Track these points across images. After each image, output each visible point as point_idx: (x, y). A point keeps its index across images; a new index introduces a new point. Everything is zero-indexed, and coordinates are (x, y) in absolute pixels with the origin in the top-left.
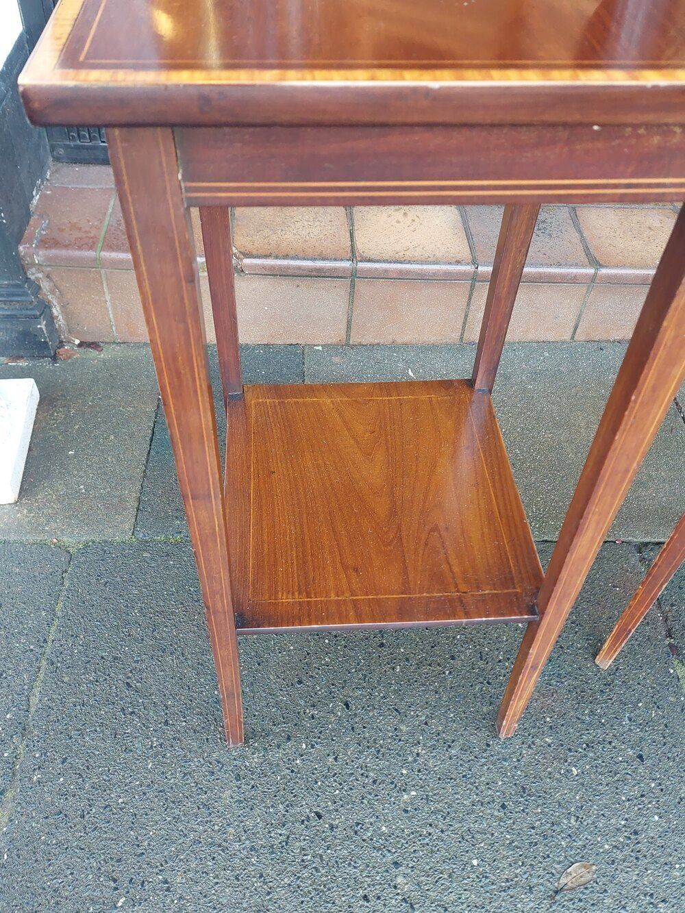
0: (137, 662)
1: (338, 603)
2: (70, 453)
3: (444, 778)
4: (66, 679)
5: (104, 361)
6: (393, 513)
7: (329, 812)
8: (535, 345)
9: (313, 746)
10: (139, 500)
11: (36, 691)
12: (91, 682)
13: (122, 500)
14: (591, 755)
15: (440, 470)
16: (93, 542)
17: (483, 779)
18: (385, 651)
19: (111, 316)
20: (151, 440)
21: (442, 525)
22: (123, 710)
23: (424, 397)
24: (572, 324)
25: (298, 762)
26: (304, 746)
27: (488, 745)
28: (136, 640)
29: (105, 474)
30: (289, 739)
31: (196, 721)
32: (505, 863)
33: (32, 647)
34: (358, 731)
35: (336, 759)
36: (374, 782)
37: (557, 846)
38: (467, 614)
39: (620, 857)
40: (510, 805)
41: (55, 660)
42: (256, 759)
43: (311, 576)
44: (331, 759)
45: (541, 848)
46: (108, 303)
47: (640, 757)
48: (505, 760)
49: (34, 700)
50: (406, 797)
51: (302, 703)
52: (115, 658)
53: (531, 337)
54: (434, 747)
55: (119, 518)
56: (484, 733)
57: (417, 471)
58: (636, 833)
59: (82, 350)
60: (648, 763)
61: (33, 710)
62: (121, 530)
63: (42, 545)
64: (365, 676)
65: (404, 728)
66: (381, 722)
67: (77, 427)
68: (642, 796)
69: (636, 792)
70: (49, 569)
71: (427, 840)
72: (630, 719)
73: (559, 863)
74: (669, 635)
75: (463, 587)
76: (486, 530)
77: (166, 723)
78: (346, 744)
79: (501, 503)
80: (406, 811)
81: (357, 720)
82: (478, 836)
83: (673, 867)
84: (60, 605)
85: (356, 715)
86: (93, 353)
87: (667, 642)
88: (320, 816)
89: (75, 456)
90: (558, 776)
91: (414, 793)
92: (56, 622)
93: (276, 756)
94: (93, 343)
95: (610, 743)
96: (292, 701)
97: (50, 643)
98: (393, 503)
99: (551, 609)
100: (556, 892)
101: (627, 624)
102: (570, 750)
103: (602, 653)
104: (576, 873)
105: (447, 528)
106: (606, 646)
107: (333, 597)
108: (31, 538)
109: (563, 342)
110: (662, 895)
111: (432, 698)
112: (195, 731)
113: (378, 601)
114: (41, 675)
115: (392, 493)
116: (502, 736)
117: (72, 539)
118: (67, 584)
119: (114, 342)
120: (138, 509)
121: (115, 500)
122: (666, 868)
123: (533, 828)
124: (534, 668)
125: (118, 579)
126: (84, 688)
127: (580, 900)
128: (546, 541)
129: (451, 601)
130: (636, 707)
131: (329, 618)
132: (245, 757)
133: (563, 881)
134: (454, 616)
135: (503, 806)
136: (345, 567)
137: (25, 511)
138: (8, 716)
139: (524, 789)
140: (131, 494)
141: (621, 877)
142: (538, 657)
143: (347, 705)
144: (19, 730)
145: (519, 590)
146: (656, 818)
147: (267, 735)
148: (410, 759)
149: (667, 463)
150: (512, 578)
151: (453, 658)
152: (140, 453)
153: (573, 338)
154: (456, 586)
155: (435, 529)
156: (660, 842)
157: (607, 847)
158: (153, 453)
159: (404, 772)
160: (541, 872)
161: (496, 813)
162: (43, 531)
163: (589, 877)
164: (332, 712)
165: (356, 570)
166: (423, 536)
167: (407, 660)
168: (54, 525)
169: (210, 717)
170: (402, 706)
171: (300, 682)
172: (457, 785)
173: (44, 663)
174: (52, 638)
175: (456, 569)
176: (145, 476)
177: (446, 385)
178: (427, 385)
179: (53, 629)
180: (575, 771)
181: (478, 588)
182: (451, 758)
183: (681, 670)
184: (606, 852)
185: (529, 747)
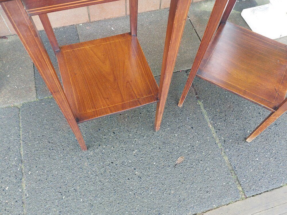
0: (50, 135)
1: (104, 109)
2: (8, 76)
3: (144, 145)
4: (30, 145)
5: (9, 42)
6: (115, 80)
7: (115, 161)
8: (149, 12)
9: (107, 146)
10: (36, 87)
11: (22, 150)
12: (37, 144)
13: (30, 88)
14: (180, 130)
15: (126, 63)
16: (25, 103)
17: (153, 143)
18: (122, 116)
19: (7, 26)
20: (34, 67)
21: (129, 80)
22: (50, 149)
23: (117, 41)
24: (159, 4)
25: (103, 151)
26: (104, 146)
27: (153, 134)
28: (48, 129)
29: (22, 81)
30: (100, 145)
31: (72, 147)
32: (162, 162)
33: (16, 138)
34: (118, 139)
35: (114, 147)
36: (125, 151)
37: (174, 154)
38: (140, 104)
39: (190, 153)
41: (24, 140)
42: (92, 153)
43: (95, 103)
44: (112, 148)
45: (170, 156)
46: (5, 22)
47: (192, 128)
48: (158, 137)
49: (22, 153)
50: (134, 152)
51: (101, 135)
52: (43, 136)
53: (147, 10)
55: (31, 94)
56: (152, 131)
57: (119, 65)
58: (193, 146)
60: (194, 129)
61: (22, 155)
62: (33, 97)
63: (9, 107)
64: (117, 124)
65: (131, 135)
66: (124, 135)
67: (7, 67)
68: (194, 137)
69: (192, 136)
70: (13, 114)
71: (142, 161)
72: (188, 119)
73: (175, 158)
74: (196, 94)
75: (138, 97)
76: (142, 79)
77: (63, 150)
78: (116, 143)
79: (145, 70)
80: (135, 156)
82: (154, 157)
83: (203, 152)
84: (21, 124)
85: (117, 135)
86: (5, 40)
87: (196, 96)
88: (112, 163)
89: (10, 77)
90: (172, 137)
91: (136, 151)
92: (21, 129)
93: (97, 151)
94: (4, 37)
95: (184, 126)
96: (98, 135)
97: (21, 136)
98: (115, 76)
99: (162, 98)
100: (175, 165)
101: (184, 95)
102: (174, 130)
103: (179, 103)
104: (180, 159)
105: (131, 81)
106: (180, 101)
107: (103, 107)
108: (5, 106)
109: (157, 10)
110: (201, 159)
111: (137, 125)
112: (72, 150)
113: (116, 106)
114: (22, 145)
115: (114, 73)
116: (157, 131)
117: (18, 103)
118: (21, 117)
119: (11, 35)
120: (36, 90)
121: (28, 89)
122: (201, 153)
123: (168, 152)
124: (161, 113)
125: (36, 113)
126: (36, 146)
127: (181, 166)
129: (136, 101)
130: (190, 115)
131: (103, 114)
132: (88, 153)
133: (177, 162)
134: (137, 105)
135: (160, 148)
136: (104, 99)
138: (16, 159)
139: (164, 142)
140: (32, 85)
141: (190, 158)
142: (161, 110)
143: (114, 133)
144: (20, 162)
145: (153, 94)
146: (198, 141)
147: (93, 146)
148: (134, 142)
149: (191, 45)
150: (151, 91)
151: (141, 113)
152: (31, 72)
153: (160, 8)
154: (136, 97)
155: (128, 82)
156: (199, 147)
157: (186, 151)
158: (36, 71)
159: (133, 146)
160: (171, 162)
161: (158, 150)
162: (8, 103)
163: (183, 160)
164: (110, 136)
165: (108, 99)
166: (125, 85)
167: (128, 117)
168: (11, 101)
169: (76, 145)
170: (129, 130)
171: (99, 130)
172: (147, 146)
173: (21, 142)
174: (21, 134)
175: (136, 92)
176: (35, 79)
177: (123, 35)
178: (118, 36)
179: (21, 132)
180: (176, 135)
181: (142, 96)
182: (144, 140)
183: (200, 103)
184: (186, 153)
185: (164, 132)
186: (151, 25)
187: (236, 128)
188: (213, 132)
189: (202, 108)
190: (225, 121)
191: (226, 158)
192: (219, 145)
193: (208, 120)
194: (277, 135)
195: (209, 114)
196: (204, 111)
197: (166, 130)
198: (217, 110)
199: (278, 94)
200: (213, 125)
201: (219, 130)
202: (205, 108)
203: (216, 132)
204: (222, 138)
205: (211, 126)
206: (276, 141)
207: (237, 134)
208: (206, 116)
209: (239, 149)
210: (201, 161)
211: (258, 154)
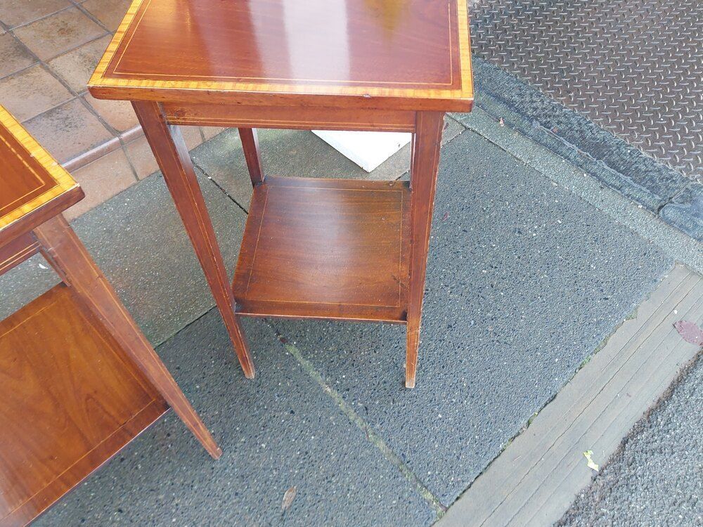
3: (197, 506)
6: (57, 406)
8: (116, 197)
14: (268, 430)
15: (73, 357)
17: (219, 488)
18: (126, 462)
21: (91, 392)
23: (38, 313)
24: (131, 173)
27: (213, 468)
32: (252, 522)
34: (135, 520)
37: (273, 491)
38: (132, 435)
39: (305, 471)
40: (240, 490)
45: (265, 499)
47: (292, 412)
48: (225, 469)
53: (110, 194)
54: (184, 493)
56: (207, 463)
57: (58, 367)
58: (307, 453)
60: (297, 412)
64: (122, 486)
65: (161, 497)
66: (146, 504)
68: (302, 431)
69: (298, 432)
72: (278, 396)
73: (278, 499)
74: (278, 334)
75: (122, 421)
81: (131, 514)
82: (231, 520)
83: (330, 456)
85: (129, 512)
87: (279, 339)
90: (256, 455)
95: (274, 416)
98: (54, 398)
100: (283, 515)
102: (256, 436)
103: (245, 372)
104: (288, 496)
105: (96, 392)
109: (134, 185)
110: (331, 474)
111: (168, 467)
115: (50, 393)
122: (327, 458)
123: (257, 492)
127: (296, 509)
129: (119, 434)
130: (278, 387)
131: (50, 499)
133: (283, 507)
134: (125, 441)
135: (237, 494)
136: (44, 461)
139: (243, 476)
141: (309, 481)
143: (120, 511)
145: (154, 399)
146: (313, 437)
148: (174, 511)
150: (147, 395)
151: (169, 435)
153: (138, 179)
154: (118, 423)
155: (89, 397)
156: (319, 448)
157: (296, 472)
159: (174, 520)
160: (271, 511)
161: (234, 501)
163: (294, 494)
164: (113, 522)
166: (84, 407)
167: (142, 457)
170: (154, 485)
171: (83, 521)
172: (207, 503)
177: (48, 296)
178: (36, 303)
180: (263, 445)
181: (131, 415)
182: (196, 492)
183: (292, 349)
184: (298, 474)
185: (235, 452)
186: (129, 223)
187: (380, 370)
188: (337, 400)
189: (300, 358)
190: (353, 365)
191: (381, 445)
192: (358, 422)
193: (320, 379)
194: (459, 347)
195: (317, 366)
196: (306, 363)
197: (238, 445)
198: (330, 349)
199: (402, 284)
200: (332, 385)
201: (348, 390)
202: (305, 355)
203: (344, 397)
204: (359, 404)
205: (329, 390)
206: (461, 361)
207: (385, 382)
208: (313, 373)
209: (399, 413)
210: (333, 476)
211: (438, 405)
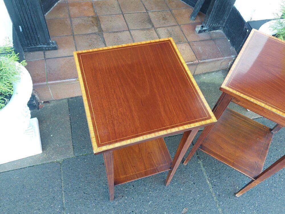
0: (84, 187)
1: (133, 175)
2: (51, 136)
3: (157, 197)
4: (70, 195)
5: (52, 106)
6: (140, 151)
7: (135, 210)
9: (128, 197)
10: (73, 145)
11: (64, 199)
12: (75, 194)
13: (69, 146)
14: (185, 185)
16: (65, 159)
17: (164, 195)
20: (71, 128)
21: (150, 152)
22: (85, 199)
25: (126, 201)
26: (126, 197)
27: (164, 188)
28: (83, 182)
29: (62, 140)
30: (123, 197)
31: (102, 198)
32: (171, 212)
33: (59, 189)
34: (137, 191)
35: (134, 199)
36: (142, 202)
37: (180, 206)
38: (158, 172)
39: (192, 205)
40: (170, 200)
41: (65, 191)
42: (117, 203)
43: (126, 170)
44: (132, 199)
45: (177, 207)
47: (194, 183)
48: (168, 190)
49: (64, 201)
50: (149, 203)
51: (124, 188)
52: (79, 187)
54: (153, 191)
55: (69, 151)
56: (163, 185)
58: (195, 199)
59: (45, 104)
60: (195, 184)
61: (64, 204)
62: (71, 154)
63: (53, 162)
65: (146, 188)
66: (141, 188)
67: (51, 128)
69: (194, 191)
70: (56, 168)
71: (155, 211)
72: (191, 175)
73: (181, 209)
74: (197, 154)
75: (157, 166)
76: (159, 151)
77: (95, 200)
78: (135, 195)
79: (161, 144)
80: (150, 206)
81: (136, 189)
82: (165, 208)
83: (202, 204)
84: (62, 177)
85: (136, 188)
86: (48, 105)
87: (197, 156)
88: (133, 212)
89: (53, 136)
90: (179, 191)
91: (151, 202)
92: (63, 182)
93: (121, 201)
94: (47, 101)
95: (188, 181)
96: (122, 188)
97: (63, 187)
98: (139, 148)
102: (180, 185)
104: (185, 210)
105: (151, 152)
106: (185, 162)
107: (131, 174)
108: (49, 161)
110: (201, 210)
112: (102, 200)
113: (141, 173)
114: (63, 195)
115: (139, 146)
116: (167, 186)
117: (60, 159)
118: (62, 172)
119: (53, 100)
120: (73, 148)
121: (67, 147)
123: (175, 203)
124: (172, 176)
125: (74, 167)
126: (74, 196)
128: (169, 137)
129: (155, 169)
130: (192, 172)
132: (114, 203)
133: (182, 212)
134: (156, 172)
135: (169, 200)
136: (132, 167)
137: (45, 154)
138: (59, 207)
139: (172, 196)
140: (70, 144)
141: (193, 209)
143: (133, 186)
144: (63, 209)
145: (167, 164)
146: (198, 195)
147: (118, 197)
148: (149, 195)
150: (166, 161)
152: (69, 132)
154: (155, 165)
155: (149, 153)
156: (200, 200)
158: (73, 132)
159: (148, 198)
160: (178, 212)
161: (168, 202)
162: (52, 159)
163: (187, 210)
164: (131, 188)
165: (135, 167)
166: (147, 155)
168: (54, 157)
169: (105, 196)
170: (145, 184)
172: (159, 198)
173: (63, 192)
174: (63, 186)
175: (155, 162)
176: (72, 138)
179: (62, 183)
180: (182, 189)
181: (160, 165)
182: (157, 193)
183: (200, 162)
184: (190, 204)
185: (172, 186)
187: (228, 185)
188: (210, 187)
189: (202, 166)
190: (219, 178)
191: (220, 210)
192: (215, 198)
193: (206, 177)
194: (259, 191)
195: (207, 172)
196: (203, 169)
197: (174, 185)
198: (213, 168)
199: (257, 166)
200: (210, 181)
201: (215, 186)
202: (204, 166)
203: (213, 187)
204: (217, 192)
205: (208, 182)
206: (258, 196)
207: (228, 190)
208: (205, 174)
209: (230, 202)
210: (201, 211)
211: (244, 207)
